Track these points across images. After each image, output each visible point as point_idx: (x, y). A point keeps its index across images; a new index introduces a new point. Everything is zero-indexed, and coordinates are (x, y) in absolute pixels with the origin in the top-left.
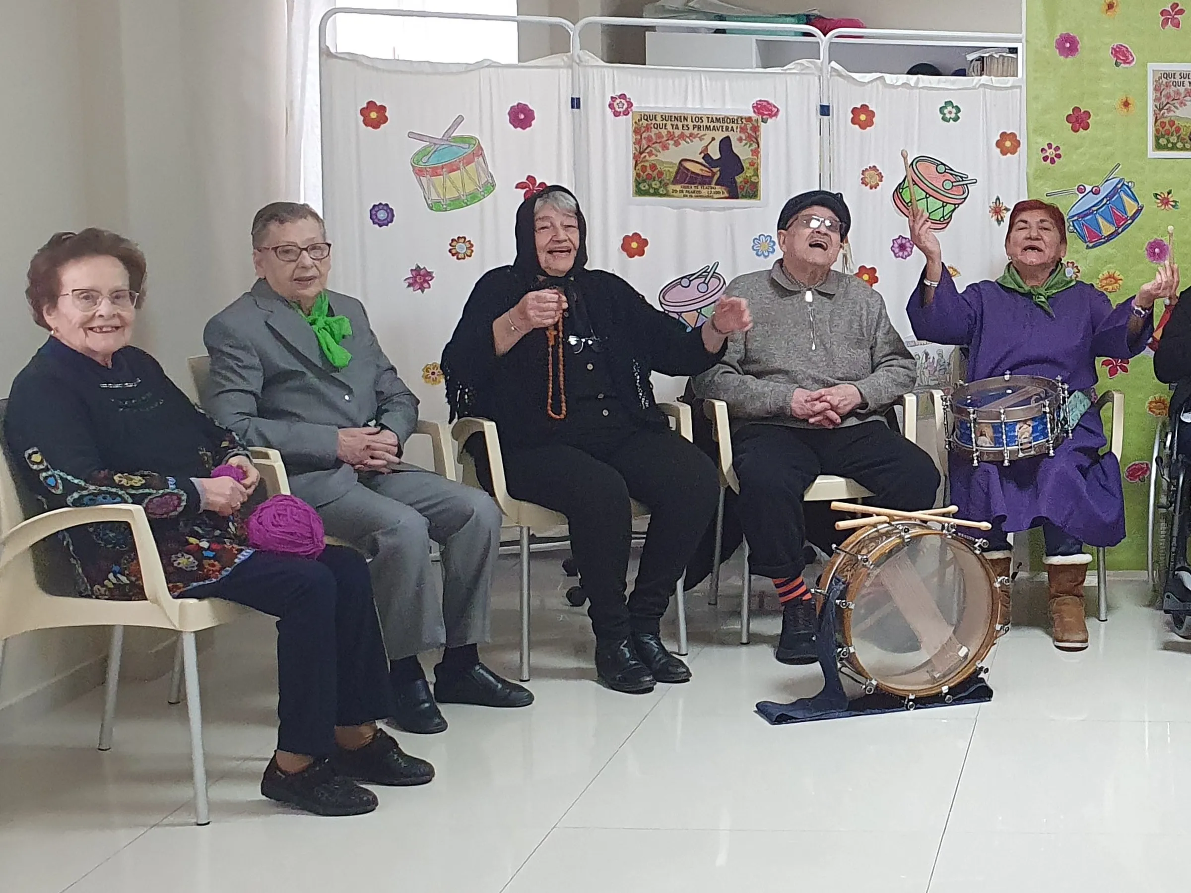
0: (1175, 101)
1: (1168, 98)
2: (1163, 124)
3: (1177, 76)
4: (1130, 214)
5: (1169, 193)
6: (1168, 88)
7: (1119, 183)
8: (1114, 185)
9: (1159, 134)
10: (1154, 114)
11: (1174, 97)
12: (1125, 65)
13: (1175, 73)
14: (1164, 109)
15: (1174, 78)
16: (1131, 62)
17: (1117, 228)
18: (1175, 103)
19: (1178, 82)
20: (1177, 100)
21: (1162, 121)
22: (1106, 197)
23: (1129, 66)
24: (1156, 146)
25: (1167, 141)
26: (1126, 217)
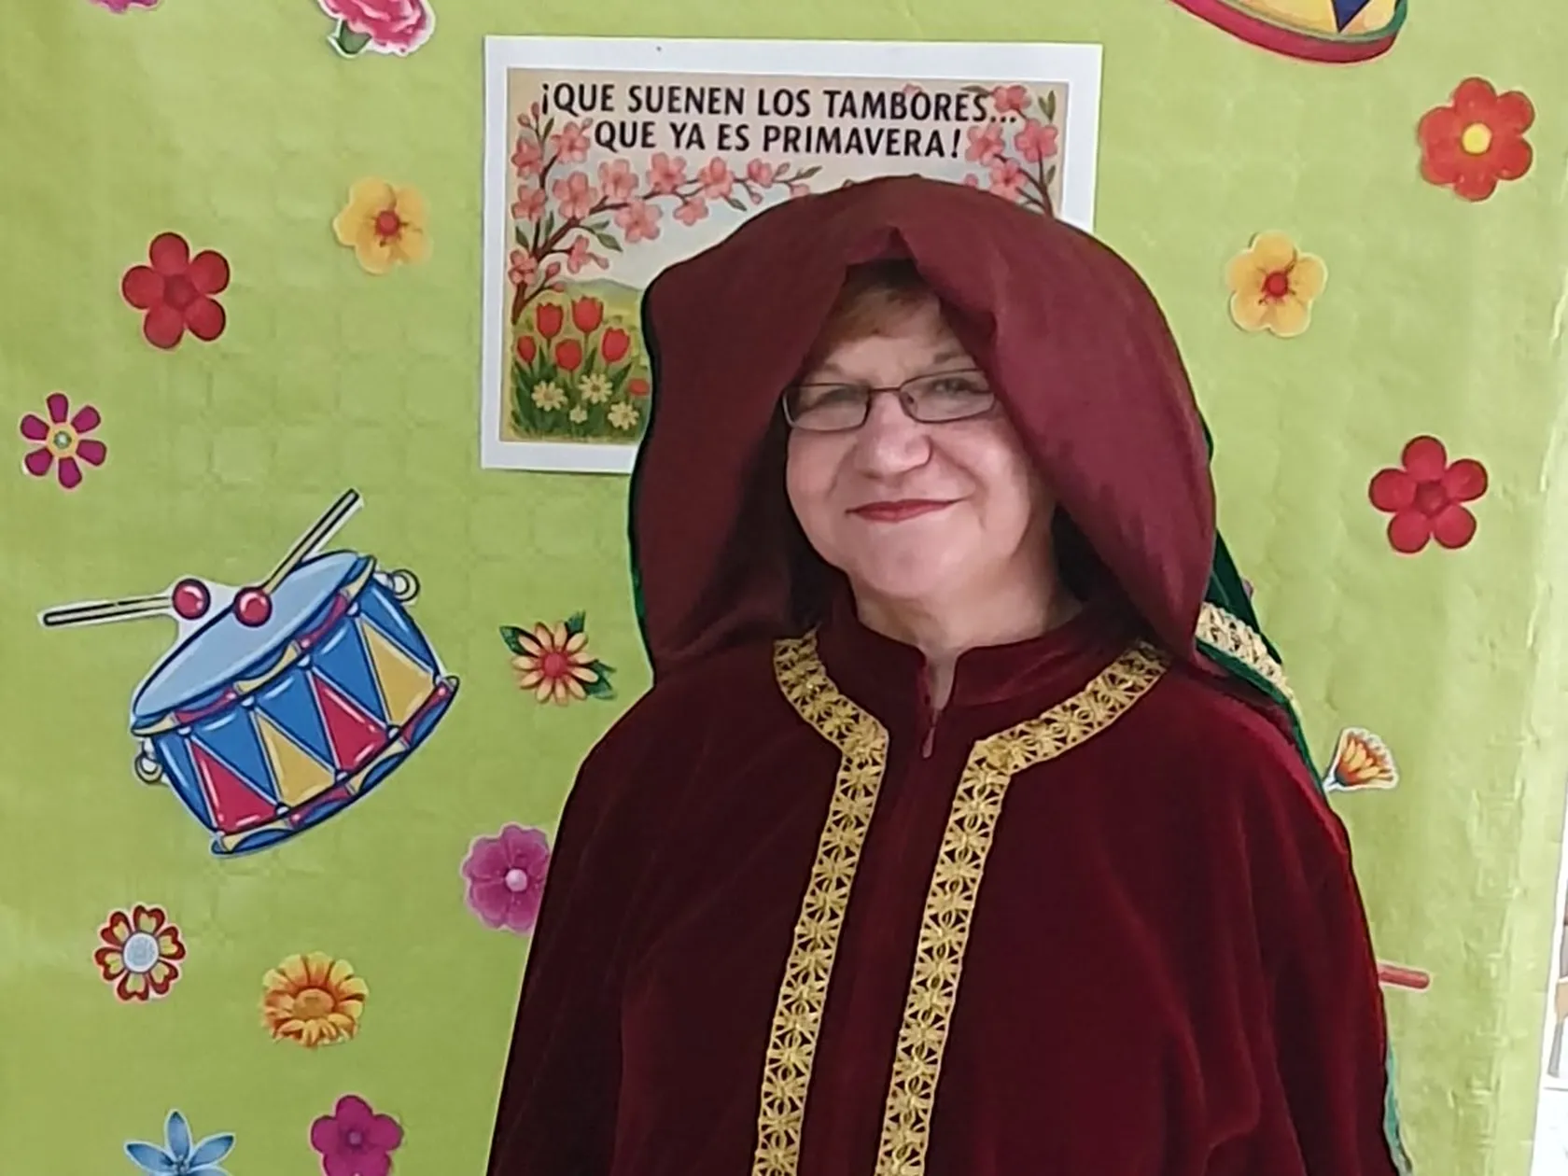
0: (609, 215)
1: (575, 199)
2: (550, 319)
3: (621, 100)
4: (400, 712)
5: (573, 628)
6: (577, 154)
7: (351, 577)
8: (332, 586)
9: (530, 364)
10: (510, 274)
11: (601, 196)
12: (384, 45)
13: (611, 87)
14: (557, 247)
15: (604, 108)
16: (410, 31)
17: (341, 776)
18: (605, 225)
19: (623, 125)
20: (616, 207)
21: (544, 304)
22: (295, 636)
23: (403, 50)
24: (517, 420)
25: (567, 394)
26: (383, 725)
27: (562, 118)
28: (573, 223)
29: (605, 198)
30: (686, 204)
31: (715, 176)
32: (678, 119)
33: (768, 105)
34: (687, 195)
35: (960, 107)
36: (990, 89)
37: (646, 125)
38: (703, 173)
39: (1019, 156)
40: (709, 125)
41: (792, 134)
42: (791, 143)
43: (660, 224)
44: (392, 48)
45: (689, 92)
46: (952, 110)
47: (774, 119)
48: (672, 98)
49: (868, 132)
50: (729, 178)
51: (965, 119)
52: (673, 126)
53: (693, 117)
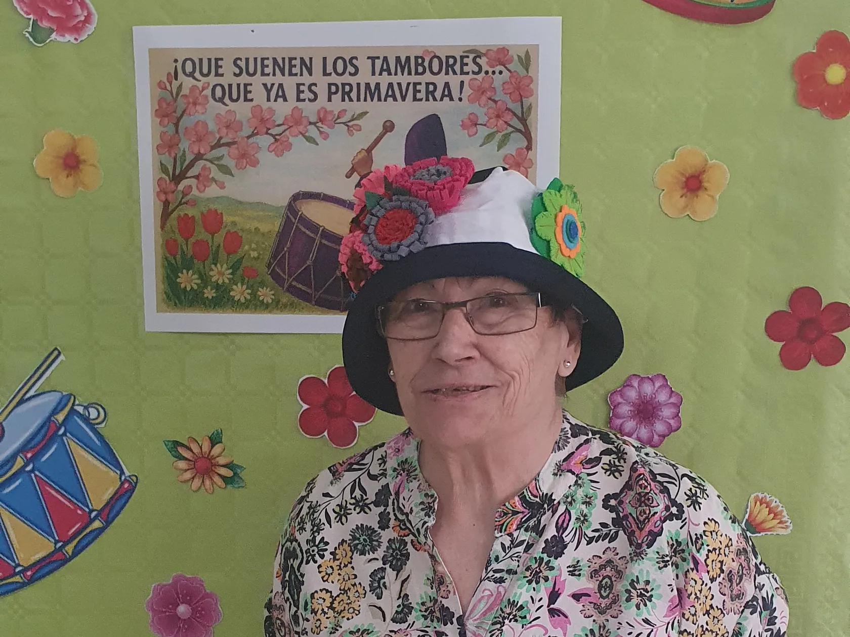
0: (223, 151)
1: (200, 140)
2: (187, 224)
3: (228, 68)
4: (99, 497)
5: (215, 440)
6: (198, 108)
7: (59, 408)
8: (47, 415)
9: (175, 259)
10: (158, 194)
11: (218, 136)
12: (64, 36)
13: (222, 59)
14: (189, 175)
15: (217, 74)
16: (80, 25)
17: (60, 544)
18: (222, 157)
19: (230, 86)
20: (228, 144)
21: (182, 214)
22: (22, 450)
23: (76, 39)
24: (168, 297)
25: (201, 277)
26: (87, 510)
27: (188, 82)
28: (199, 157)
29: (221, 138)
30: (276, 140)
31: (295, 120)
32: (269, 80)
33: (330, 69)
34: (277, 135)
35: (463, 64)
36: (483, 51)
37: (246, 85)
38: (286, 119)
39: (507, 98)
40: (290, 84)
41: (347, 88)
42: (346, 96)
43: (259, 156)
44: (69, 37)
45: (275, 59)
46: (457, 68)
47: (334, 79)
48: (264, 66)
49: (399, 84)
50: (305, 122)
51: (468, 73)
52: (265, 85)
53: (279, 79)
